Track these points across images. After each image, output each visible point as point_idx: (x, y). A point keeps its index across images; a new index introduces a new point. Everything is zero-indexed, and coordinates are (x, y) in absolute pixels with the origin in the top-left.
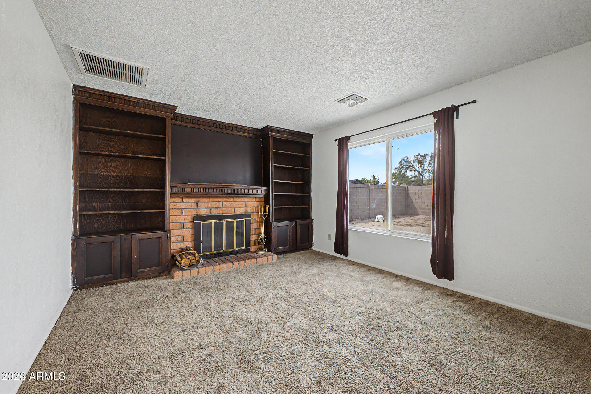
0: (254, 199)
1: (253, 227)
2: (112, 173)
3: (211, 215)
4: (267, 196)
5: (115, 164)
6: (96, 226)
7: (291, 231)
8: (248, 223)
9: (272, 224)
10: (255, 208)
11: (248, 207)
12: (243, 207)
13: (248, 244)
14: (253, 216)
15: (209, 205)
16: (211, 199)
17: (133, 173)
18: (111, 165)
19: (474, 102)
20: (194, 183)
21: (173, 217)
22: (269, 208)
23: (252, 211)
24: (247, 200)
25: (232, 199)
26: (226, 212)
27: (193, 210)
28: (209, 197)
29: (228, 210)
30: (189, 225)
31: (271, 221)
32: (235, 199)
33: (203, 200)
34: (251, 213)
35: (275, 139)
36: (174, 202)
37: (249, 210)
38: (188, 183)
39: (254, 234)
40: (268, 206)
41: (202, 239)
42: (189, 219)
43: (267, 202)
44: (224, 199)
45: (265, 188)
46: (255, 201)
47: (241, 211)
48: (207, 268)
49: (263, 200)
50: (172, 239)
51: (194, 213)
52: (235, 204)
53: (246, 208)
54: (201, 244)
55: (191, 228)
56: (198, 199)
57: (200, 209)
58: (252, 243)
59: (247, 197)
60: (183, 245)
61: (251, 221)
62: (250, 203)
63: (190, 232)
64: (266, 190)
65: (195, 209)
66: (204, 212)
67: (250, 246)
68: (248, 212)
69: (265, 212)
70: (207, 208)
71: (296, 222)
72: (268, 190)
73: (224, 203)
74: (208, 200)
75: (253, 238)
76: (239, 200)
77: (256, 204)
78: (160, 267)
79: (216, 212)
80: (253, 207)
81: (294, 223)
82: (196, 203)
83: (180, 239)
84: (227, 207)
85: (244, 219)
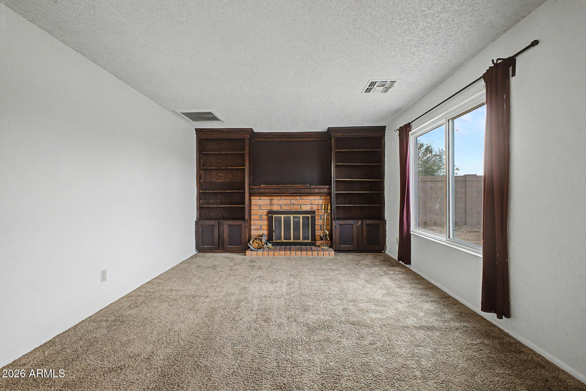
0: (319, 197)
1: (318, 223)
2: (220, 181)
3: (282, 210)
4: (329, 194)
5: (221, 175)
6: (212, 214)
7: (355, 230)
8: (313, 219)
9: (334, 222)
10: (320, 206)
11: (314, 205)
12: (308, 205)
13: (314, 238)
14: (318, 213)
15: (280, 203)
16: (282, 198)
17: (231, 180)
18: (219, 175)
19: (535, 43)
20: (265, 185)
21: (255, 211)
23: (317, 209)
24: (312, 198)
25: (299, 198)
26: (294, 209)
27: (268, 206)
28: (280, 196)
29: (296, 206)
30: (265, 217)
32: (302, 197)
33: (276, 198)
35: (336, 139)
36: (254, 200)
37: (315, 208)
38: (261, 186)
39: (319, 230)
40: (330, 204)
41: (274, 230)
42: (265, 212)
43: (330, 200)
44: (292, 198)
45: (327, 187)
46: (321, 199)
47: (307, 208)
49: (327, 198)
50: (252, 227)
51: (269, 208)
52: (302, 202)
53: (311, 206)
54: (274, 233)
55: (266, 220)
56: (272, 198)
57: (273, 205)
58: (317, 238)
59: (311, 196)
60: (261, 232)
61: (316, 218)
62: (315, 201)
63: (265, 223)
64: (328, 189)
65: (269, 205)
66: (275, 208)
67: (315, 240)
68: (314, 209)
70: (278, 205)
71: (362, 221)
72: (330, 189)
73: (292, 201)
74: (279, 198)
75: (319, 233)
76: (305, 198)
77: (321, 202)
78: (241, 246)
79: (285, 208)
80: (318, 205)
81: (360, 222)
82: (270, 201)
83: (259, 228)
84: (294, 204)
85: (310, 216)
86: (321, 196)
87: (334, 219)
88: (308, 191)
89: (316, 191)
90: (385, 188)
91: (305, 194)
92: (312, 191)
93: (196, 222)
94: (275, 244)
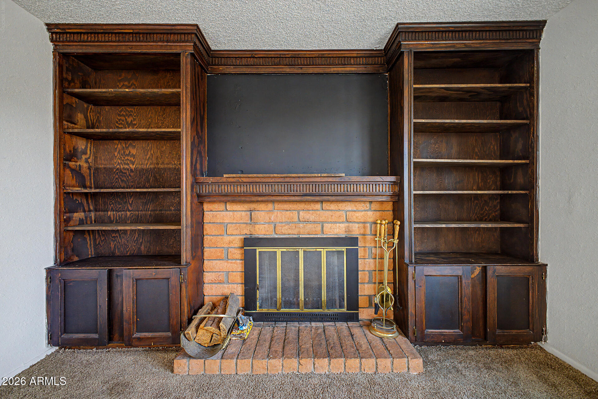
0: (368, 205)
1: (365, 267)
2: (131, 166)
3: (276, 236)
4: (397, 198)
5: (134, 152)
6: (112, 246)
7: (467, 291)
8: (353, 258)
9: (411, 269)
10: (368, 225)
11: (352, 222)
12: (340, 223)
13: (354, 304)
14: (365, 243)
15: (273, 218)
16: (277, 206)
17: (158, 164)
18: (130, 152)
20: (235, 176)
21: (212, 237)
22: (402, 226)
23: (362, 232)
24: (349, 206)
25: (318, 206)
26: (305, 232)
27: (245, 225)
28: (273, 202)
29: (310, 226)
30: (238, 254)
31: (407, 261)
32: (324, 205)
33: (262, 206)
34: (360, 234)
36: (211, 211)
37: (356, 230)
38: (225, 176)
39: (368, 283)
40: (399, 223)
41: (258, 283)
42: (237, 241)
43: (398, 213)
44: (302, 206)
45: (392, 179)
46: (370, 210)
48: (239, 361)
49: (390, 206)
50: (206, 279)
51: (246, 231)
52: (324, 216)
53: (347, 224)
54: (257, 292)
55: (241, 260)
56: (253, 206)
57: (256, 223)
58: (362, 301)
59: (350, 201)
60: (226, 289)
61: (361, 253)
62: (358, 214)
63: (237, 266)
64: (394, 183)
65: (246, 224)
66: (261, 231)
67: (357, 308)
68: (353, 233)
69: (391, 236)
70: (269, 223)
71: (484, 268)
72: (400, 184)
73: (301, 213)
74: (270, 206)
75: (365, 290)
76: (333, 206)
77: (371, 216)
78: (170, 334)
79: (285, 232)
80: (364, 223)
81: (478, 270)
82: (249, 213)
83: (223, 277)
84: (307, 222)
85: (344, 249)
86: (371, 202)
87: (411, 262)
88: (342, 189)
89: (363, 189)
90: (540, 184)
91: (334, 198)
92: (352, 189)
93: (49, 271)
94: (260, 318)
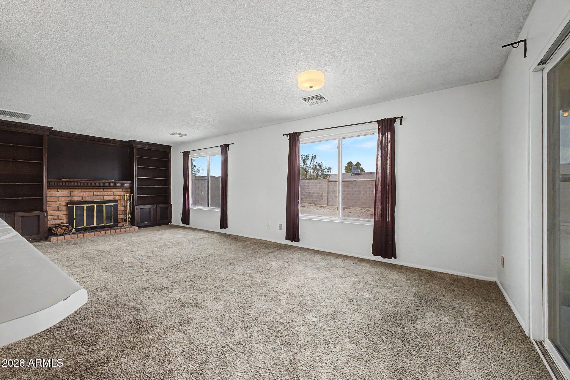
0: (122, 190)
1: (120, 209)
3: (83, 201)
4: (132, 188)
7: (152, 212)
8: (116, 207)
9: (136, 207)
10: (122, 196)
11: (115, 195)
12: (111, 195)
13: (116, 221)
14: (120, 202)
15: (81, 194)
16: (83, 190)
17: (14, 172)
19: (233, 144)
20: (68, 179)
21: (50, 202)
22: (133, 196)
23: (119, 198)
24: (115, 190)
25: (102, 190)
26: (96, 199)
27: (67, 197)
30: (64, 208)
31: (135, 205)
32: (104, 190)
33: (77, 190)
34: (119, 199)
35: (138, 149)
36: (50, 192)
37: (117, 198)
39: (122, 214)
40: (132, 195)
41: (75, 218)
42: (64, 203)
43: (132, 192)
44: (95, 190)
45: (130, 182)
46: (122, 191)
47: (111, 198)
48: (78, 235)
49: (129, 190)
50: (49, 217)
51: (68, 199)
52: (104, 193)
54: (75, 221)
55: (65, 210)
56: (71, 190)
57: (73, 197)
58: (119, 220)
59: (114, 189)
60: (58, 222)
61: (119, 205)
62: (118, 193)
63: (65, 212)
64: (130, 184)
65: (69, 197)
66: (76, 199)
67: (117, 222)
69: (130, 198)
70: (80, 196)
71: (157, 206)
72: (133, 184)
73: (94, 193)
74: (80, 190)
75: (121, 217)
76: (108, 190)
77: (123, 193)
79: (88, 199)
80: (120, 195)
81: (155, 206)
82: (69, 193)
83: (56, 217)
84: (98, 196)
85: (113, 204)
86: (123, 189)
87: (136, 205)
88: (112, 185)
89: (120, 185)
90: (171, 184)
91: (109, 188)
92: (116, 185)
94: (76, 230)
